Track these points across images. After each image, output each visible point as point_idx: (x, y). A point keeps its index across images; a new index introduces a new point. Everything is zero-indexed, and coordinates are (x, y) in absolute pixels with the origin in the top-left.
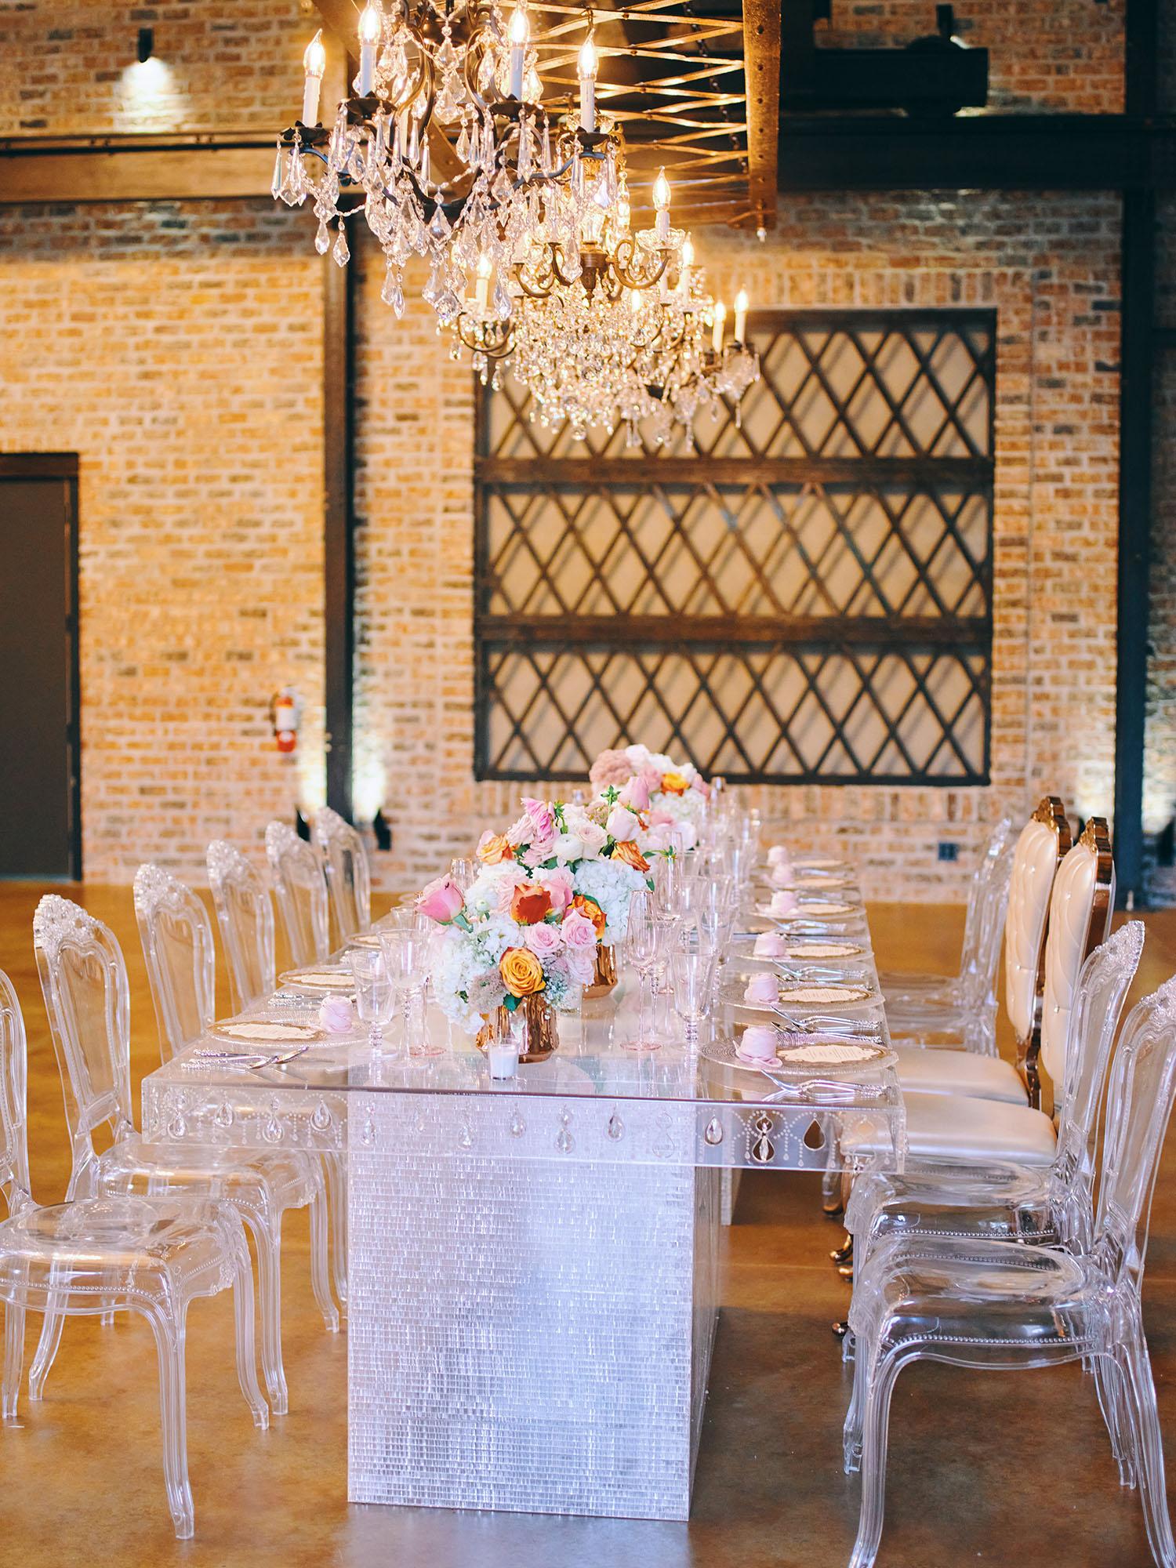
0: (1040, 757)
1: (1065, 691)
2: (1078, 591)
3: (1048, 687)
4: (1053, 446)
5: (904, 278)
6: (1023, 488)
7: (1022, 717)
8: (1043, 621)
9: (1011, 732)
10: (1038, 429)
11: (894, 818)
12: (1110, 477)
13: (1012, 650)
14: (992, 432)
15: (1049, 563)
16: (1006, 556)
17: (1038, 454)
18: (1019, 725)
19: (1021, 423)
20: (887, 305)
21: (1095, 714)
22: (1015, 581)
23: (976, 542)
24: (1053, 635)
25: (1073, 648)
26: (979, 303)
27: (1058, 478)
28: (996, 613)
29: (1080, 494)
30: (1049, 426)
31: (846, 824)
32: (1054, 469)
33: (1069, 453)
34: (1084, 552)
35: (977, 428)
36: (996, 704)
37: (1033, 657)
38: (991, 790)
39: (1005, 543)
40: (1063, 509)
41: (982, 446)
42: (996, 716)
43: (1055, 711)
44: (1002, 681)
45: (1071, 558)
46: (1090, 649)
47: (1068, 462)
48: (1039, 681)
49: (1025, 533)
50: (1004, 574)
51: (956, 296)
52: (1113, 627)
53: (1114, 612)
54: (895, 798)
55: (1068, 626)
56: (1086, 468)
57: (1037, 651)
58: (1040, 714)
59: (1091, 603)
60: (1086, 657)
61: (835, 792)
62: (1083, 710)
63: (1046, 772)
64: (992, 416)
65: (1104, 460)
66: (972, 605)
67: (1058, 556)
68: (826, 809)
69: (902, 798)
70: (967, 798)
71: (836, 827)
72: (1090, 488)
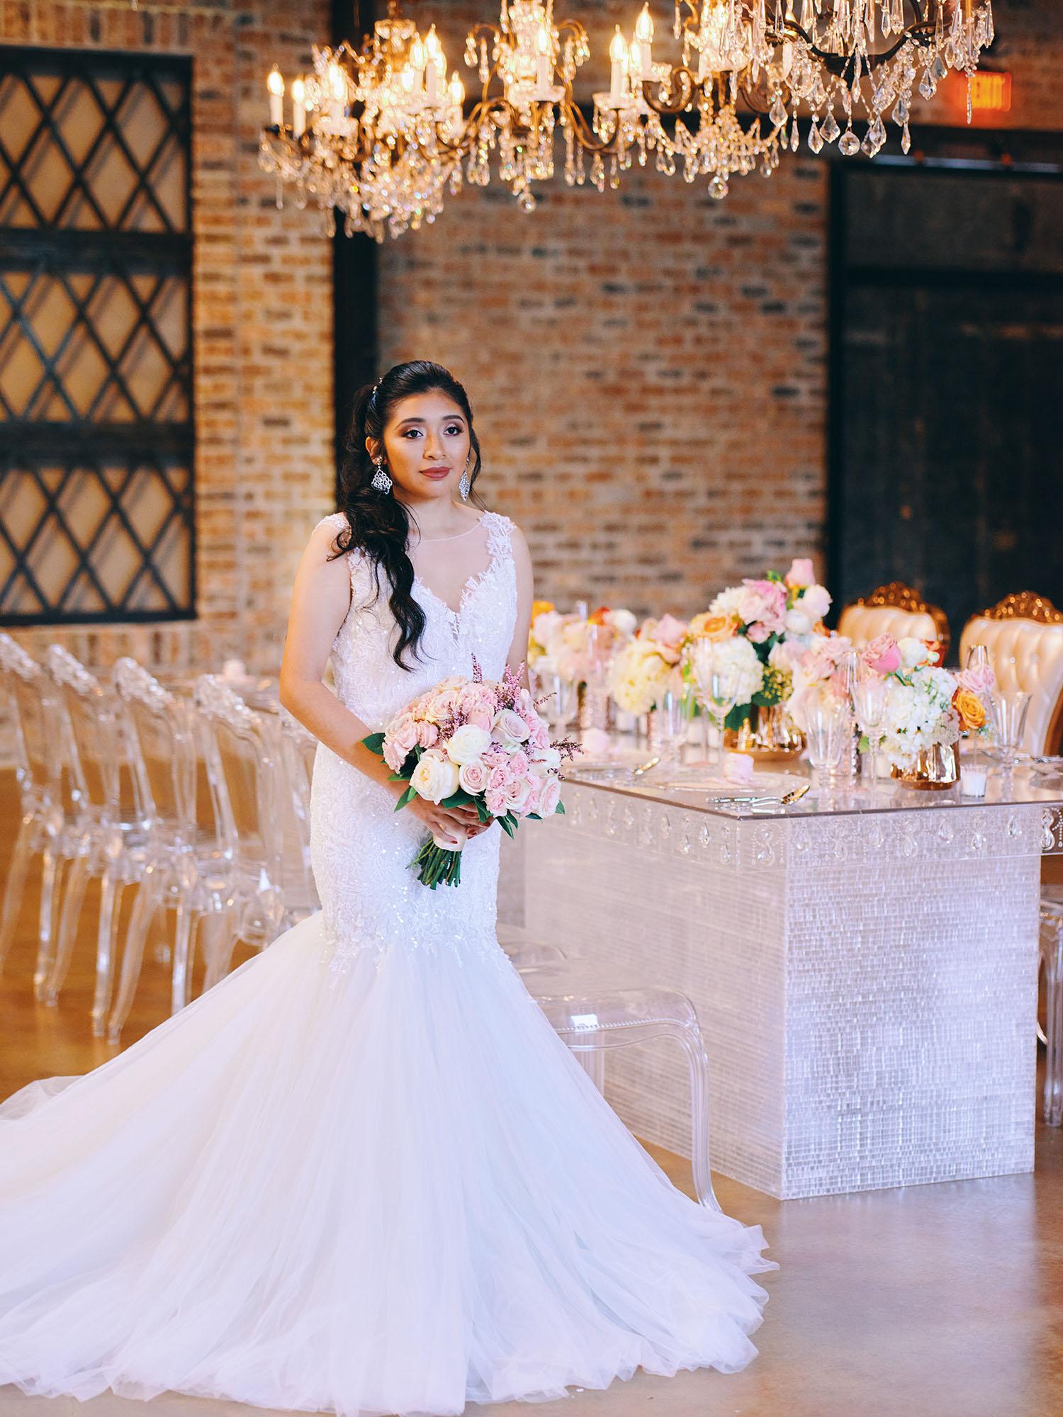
0: (255, 585)
1: (278, 507)
2: (289, 391)
3: (260, 504)
4: (261, 222)
5: (88, 13)
6: (227, 270)
7: (232, 539)
8: (253, 427)
9: (222, 557)
10: (243, 201)
11: (93, 663)
12: (321, 261)
13: (221, 461)
14: (190, 204)
15: (258, 359)
16: (211, 350)
17: (245, 231)
18: (229, 547)
19: (224, 194)
20: (69, 44)
22: (223, 379)
23: (171, 330)
24: (265, 442)
25: (286, 458)
26: (175, 49)
27: (265, 259)
28: (202, 417)
29: (289, 278)
30: (254, 198)
32: (260, 248)
33: (273, 230)
34: (296, 347)
35: (169, 192)
36: (203, 525)
37: (244, 469)
38: (201, 625)
39: (211, 334)
40: (272, 297)
41: (177, 219)
42: (204, 539)
43: (269, 531)
44: (210, 497)
45: (281, 353)
46: (305, 459)
47: (278, 241)
48: (249, 496)
49: (231, 323)
50: (208, 371)
51: (148, 39)
52: (329, 433)
53: (329, 415)
54: (93, 640)
55: (278, 433)
56: (295, 249)
57: (249, 461)
58: (251, 535)
59: (304, 405)
60: (299, 467)
61: (22, 634)
63: (261, 601)
64: (189, 183)
65: (313, 240)
66: (173, 410)
67: (269, 350)
69: (100, 639)
70: (175, 637)
72: (300, 272)
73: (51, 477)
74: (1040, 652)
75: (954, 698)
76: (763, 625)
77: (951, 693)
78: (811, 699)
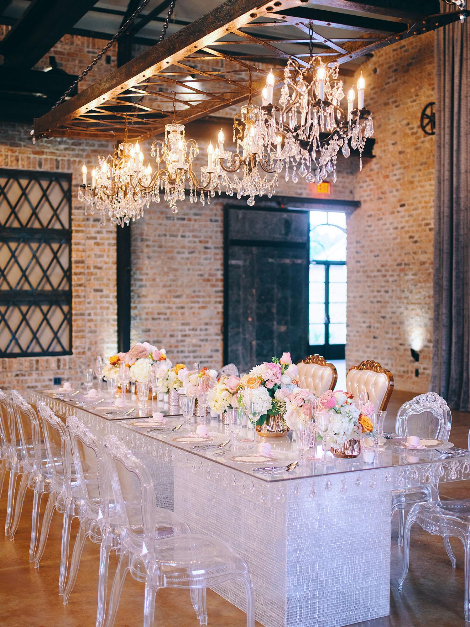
0: (91, 343)
1: (99, 318)
2: (103, 281)
3: (93, 317)
4: (93, 226)
5: (38, 159)
6: (83, 241)
7: (83, 328)
8: (90, 292)
9: (80, 334)
10: (88, 219)
11: (37, 369)
12: (113, 238)
14: (70, 220)
15: (92, 270)
16: (77, 267)
17: (88, 229)
18: (83, 331)
19: (82, 217)
20: (31, 169)
21: (110, 326)
22: (81, 277)
23: (64, 261)
24: (94, 297)
25: (101, 302)
26: (66, 171)
27: (95, 238)
28: (73, 289)
29: (103, 244)
30: (92, 219)
31: (18, 373)
32: (93, 235)
33: (98, 229)
34: (105, 266)
35: (64, 217)
36: (73, 323)
37: (87, 305)
38: (73, 356)
39: (77, 262)
40: (97, 250)
41: (67, 226)
42: (74, 328)
43: (95, 325)
44: (76, 315)
45: (100, 268)
46: (107, 302)
47: (98, 232)
48: (89, 314)
49: (84, 259)
50: (76, 274)
51: (58, 167)
52: (115, 294)
53: (116, 288)
54: (37, 361)
55: (99, 294)
56: (105, 235)
57: (89, 303)
58: (90, 327)
59: (107, 285)
60: (106, 305)
61: (14, 360)
62: (105, 325)
63: (93, 349)
64: (70, 214)
65: (111, 232)
66: (64, 286)
67: (96, 267)
68: (10, 367)
69: (40, 361)
70: (65, 360)
71: (14, 374)
72: (106, 242)
73: (24, 309)
74: (375, 384)
75: (359, 419)
76: (272, 381)
77: (358, 417)
78: (294, 416)
